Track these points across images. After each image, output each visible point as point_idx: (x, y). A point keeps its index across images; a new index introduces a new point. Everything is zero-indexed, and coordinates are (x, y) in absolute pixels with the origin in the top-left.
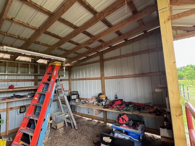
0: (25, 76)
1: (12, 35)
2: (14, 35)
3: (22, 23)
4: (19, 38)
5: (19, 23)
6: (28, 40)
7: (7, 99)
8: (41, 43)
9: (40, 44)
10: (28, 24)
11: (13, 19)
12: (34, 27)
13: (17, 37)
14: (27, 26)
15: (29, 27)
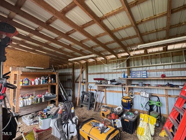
0: (181, 65)
1: (151, 31)
2: (153, 31)
3: (149, 18)
4: (157, 31)
5: (147, 20)
6: (166, 28)
7: (160, 86)
8: (184, 23)
9: (183, 25)
10: (155, 15)
11: (143, 21)
12: (162, 13)
13: (155, 31)
14: (155, 18)
15: (157, 18)
